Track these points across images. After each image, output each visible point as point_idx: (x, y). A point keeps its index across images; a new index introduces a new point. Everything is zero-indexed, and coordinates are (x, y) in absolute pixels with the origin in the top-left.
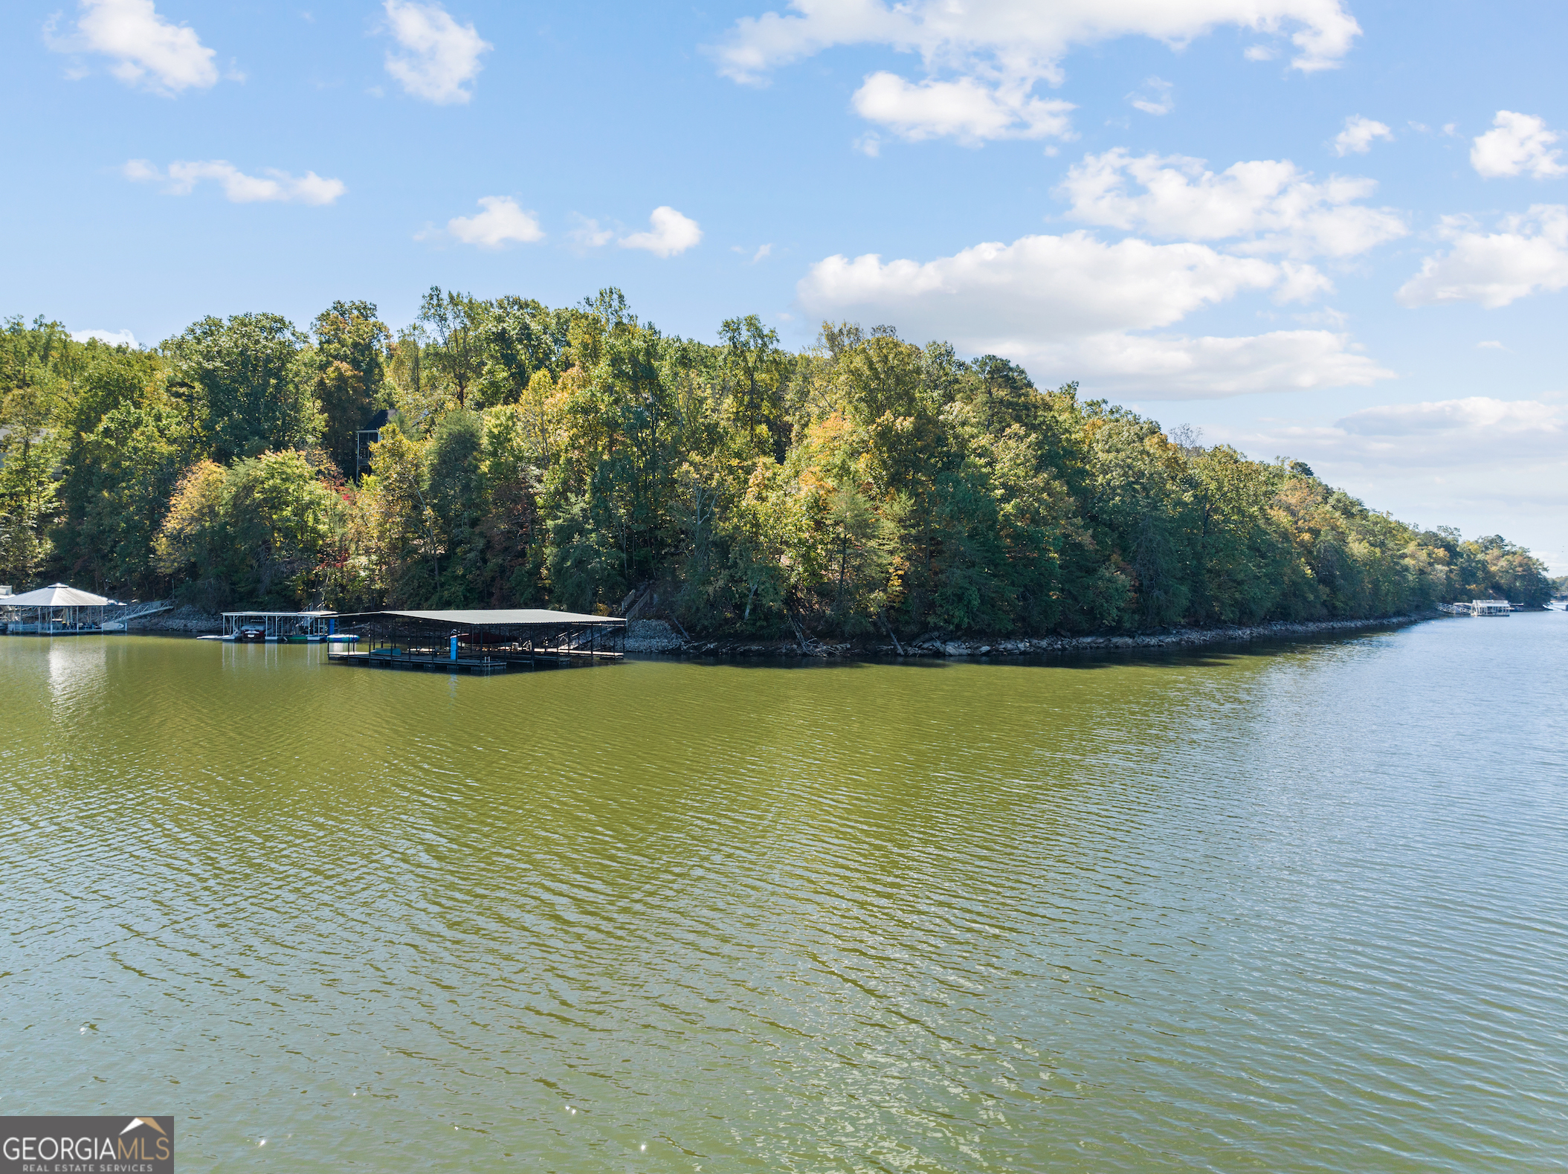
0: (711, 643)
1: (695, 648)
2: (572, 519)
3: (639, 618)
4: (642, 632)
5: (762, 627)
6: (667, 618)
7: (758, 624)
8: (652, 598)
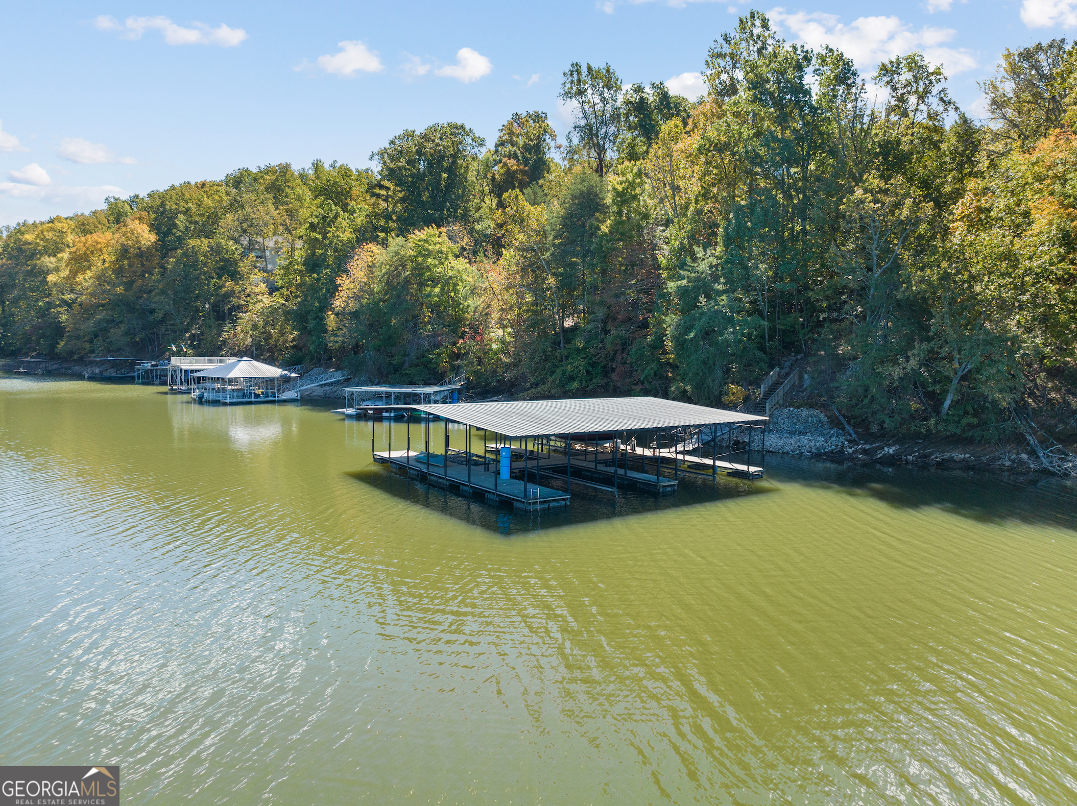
0: (889, 446)
1: (864, 451)
2: (698, 279)
3: (784, 406)
4: (787, 425)
5: (971, 426)
6: (824, 407)
7: (964, 421)
8: (801, 378)
